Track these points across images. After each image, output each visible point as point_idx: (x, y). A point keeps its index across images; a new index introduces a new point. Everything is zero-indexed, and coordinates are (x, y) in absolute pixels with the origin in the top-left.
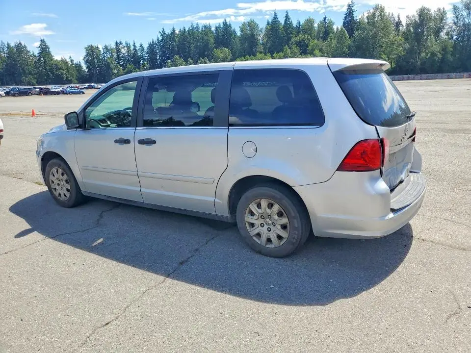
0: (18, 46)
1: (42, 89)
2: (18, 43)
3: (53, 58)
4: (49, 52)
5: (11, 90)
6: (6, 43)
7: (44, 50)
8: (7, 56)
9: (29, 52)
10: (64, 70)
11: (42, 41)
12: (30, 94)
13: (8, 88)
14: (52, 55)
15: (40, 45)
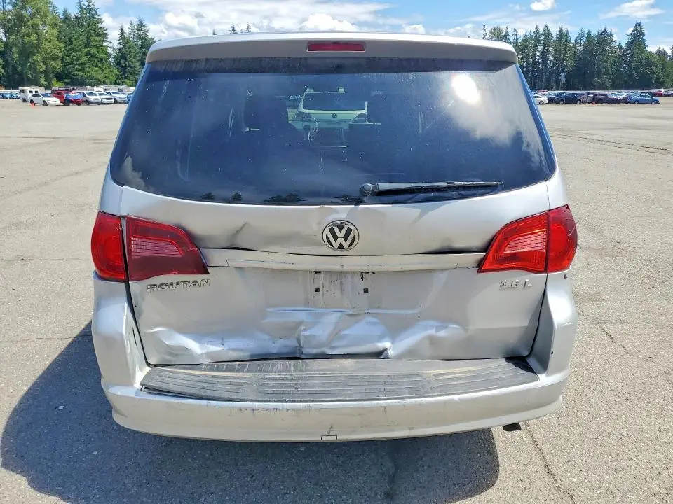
0: (601, 34)
1: (596, 95)
2: (603, 29)
3: (647, 48)
4: (643, 40)
5: (557, 96)
6: (586, 32)
7: (637, 38)
8: (584, 50)
9: (614, 42)
10: (656, 67)
11: (638, 25)
12: (578, 102)
13: (555, 93)
14: (646, 45)
15: (633, 31)
